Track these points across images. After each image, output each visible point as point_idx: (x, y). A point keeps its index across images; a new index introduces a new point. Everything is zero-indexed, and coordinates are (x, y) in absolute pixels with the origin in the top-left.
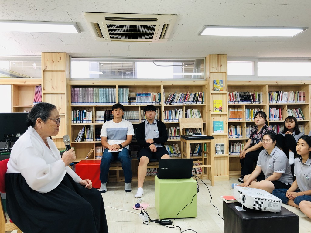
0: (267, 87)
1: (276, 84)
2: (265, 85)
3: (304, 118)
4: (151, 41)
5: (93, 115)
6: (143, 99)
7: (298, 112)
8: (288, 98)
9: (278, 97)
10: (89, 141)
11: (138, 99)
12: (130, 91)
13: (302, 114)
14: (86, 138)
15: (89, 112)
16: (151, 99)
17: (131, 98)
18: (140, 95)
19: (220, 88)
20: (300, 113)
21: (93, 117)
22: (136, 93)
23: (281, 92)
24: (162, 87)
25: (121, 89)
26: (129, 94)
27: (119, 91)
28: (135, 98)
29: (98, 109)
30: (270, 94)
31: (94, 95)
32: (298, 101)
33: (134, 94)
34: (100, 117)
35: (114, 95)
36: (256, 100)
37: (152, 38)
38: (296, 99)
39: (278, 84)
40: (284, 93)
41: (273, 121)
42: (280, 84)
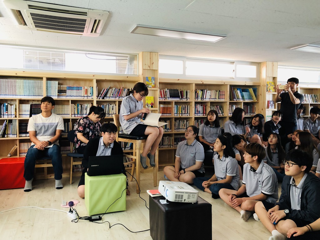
0: (194, 85)
1: (202, 83)
2: (192, 84)
3: (223, 114)
4: (82, 35)
5: (16, 109)
6: (74, 92)
7: (219, 108)
8: (210, 96)
9: (203, 94)
10: (11, 137)
11: (69, 92)
12: (59, 84)
13: (222, 110)
14: (8, 134)
15: (11, 105)
16: (82, 93)
17: (61, 92)
18: (70, 88)
19: (152, 85)
20: (220, 109)
21: (16, 111)
22: (66, 86)
23: (205, 90)
24: (95, 81)
25: (49, 82)
26: (59, 87)
27: (47, 84)
28: (64, 91)
29: (22, 102)
30: (196, 92)
31: (17, 87)
32: (219, 99)
33: (64, 87)
34: (25, 111)
35: (41, 88)
36: (184, 98)
37: (83, 31)
38: (217, 97)
39: (203, 83)
40: (208, 91)
41: (198, 116)
42: (205, 83)
